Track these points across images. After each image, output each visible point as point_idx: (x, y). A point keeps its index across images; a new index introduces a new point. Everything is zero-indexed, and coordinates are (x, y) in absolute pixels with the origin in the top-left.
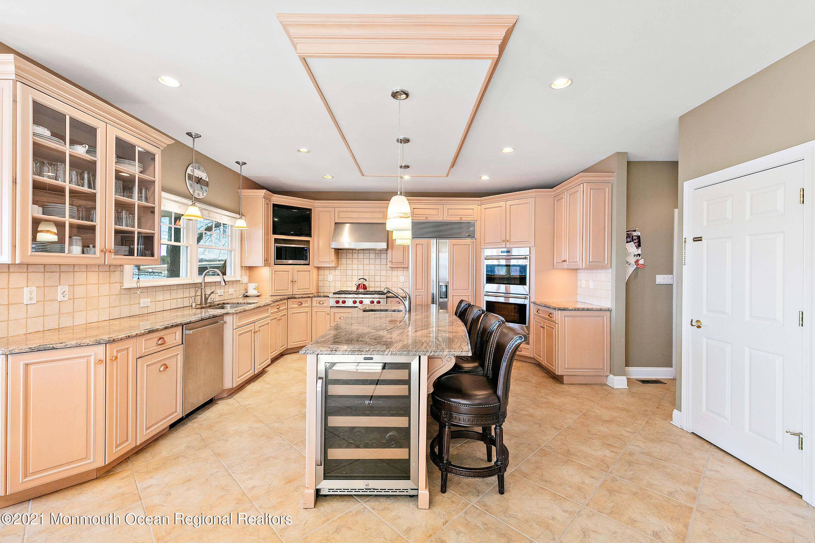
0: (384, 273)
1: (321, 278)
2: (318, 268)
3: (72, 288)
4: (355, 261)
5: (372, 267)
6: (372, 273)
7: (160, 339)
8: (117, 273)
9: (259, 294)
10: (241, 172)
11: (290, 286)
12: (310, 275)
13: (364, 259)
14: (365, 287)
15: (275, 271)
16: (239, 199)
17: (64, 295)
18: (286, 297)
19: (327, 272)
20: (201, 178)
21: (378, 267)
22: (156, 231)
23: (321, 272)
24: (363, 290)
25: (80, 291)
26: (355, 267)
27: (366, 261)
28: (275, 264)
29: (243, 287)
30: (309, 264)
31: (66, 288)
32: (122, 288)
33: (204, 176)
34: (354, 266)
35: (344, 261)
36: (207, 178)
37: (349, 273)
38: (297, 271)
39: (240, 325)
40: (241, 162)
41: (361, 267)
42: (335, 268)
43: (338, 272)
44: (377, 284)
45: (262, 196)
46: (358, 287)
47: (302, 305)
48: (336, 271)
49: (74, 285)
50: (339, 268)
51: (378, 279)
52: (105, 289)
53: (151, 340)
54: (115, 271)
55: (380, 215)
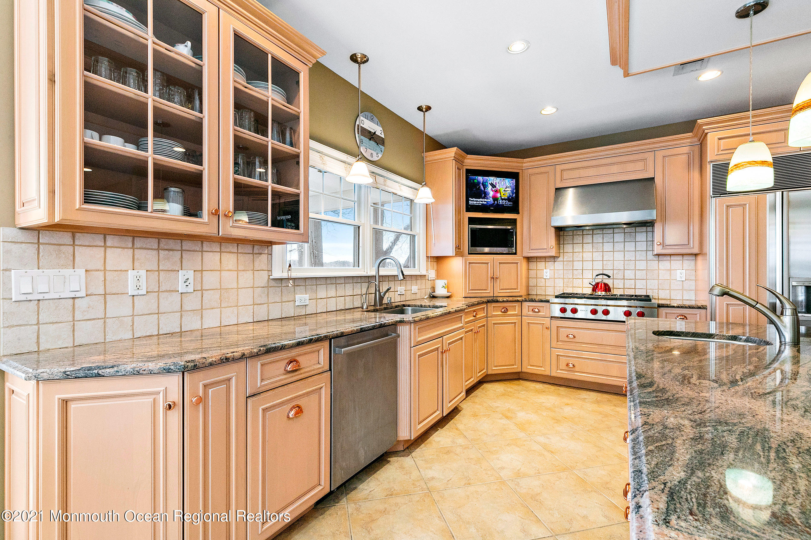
0: (642, 265)
1: (532, 273)
2: (529, 259)
3: (199, 275)
4: (588, 247)
5: (619, 256)
6: (619, 265)
7: (291, 362)
8: (264, 257)
9: (449, 294)
10: (424, 129)
11: (490, 285)
12: (517, 267)
13: (603, 243)
14: (607, 288)
15: (469, 263)
16: (422, 165)
17: (187, 284)
18: (485, 300)
19: (541, 265)
20: (375, 132)
21: (630, 256)
22: (301, 191)
23: (533, 265)
24: (603, 293)
25: (210, 279)
26: (587, 256)
27: (608, 247)
28: (469, 254)
29: (429, 285)
30: (515, 254)
31: (190, 274)
32: (271, 277)
33: (379, 130)
34: (585, 255)
35: (568, 248)
36: (383, 133)
37: (578, 265)
38: (499, 263)
39: (419, 341)
40: (424, 107)
41: (597, 256)
42: (554, 258)
43: (558, 265)
44: (628, 284)
45: (451, 157)
46: (595, 287)
47: (508, 313)
48: (556, 263)
49: (202, 271)
50: (561, 259)
51: (629, 274)
52: (246, 278)
53: (274, 364)
54: (261, 254)
55: (639, 166)
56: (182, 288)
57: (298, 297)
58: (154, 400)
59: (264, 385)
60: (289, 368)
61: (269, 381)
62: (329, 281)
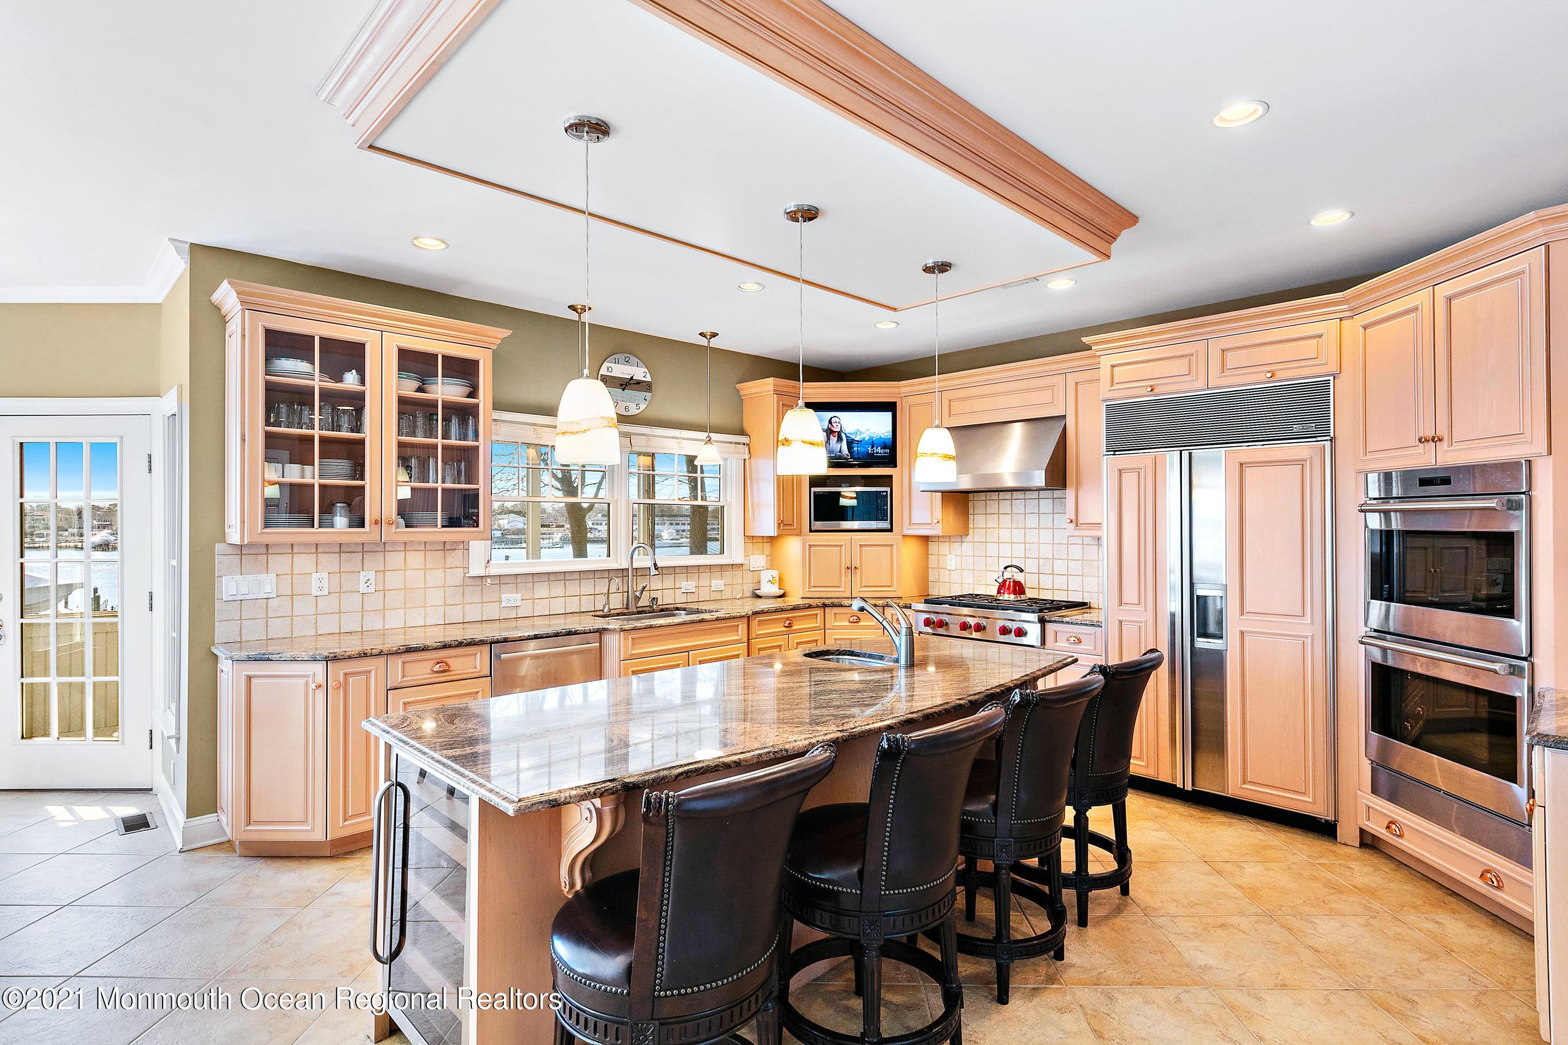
0: (1076, 552)
1: (932, 560)
2: (921, 539)
3: (381, 575)
4: (1005, 520)
5: (1046, 536)
6: (1046, 551)
7: (438, 663)
8: (458, 553)
9: (781, 592)
11: (845, 579)
12: (891, 555)
13: (1025, 514)
14: (1018, 588)
15: (810, 546)
17: (368, 584)
18: (819, 602)
19: (943, 548)
20: (632, 378)
22: (481, 486)
23: (933, 547)
24: (1012, 597)
25: (394, 580)
26: (1005, 535)
27: (1032, 521)
28: (810, 531)
29: (749, 578)
30: (891, 530)
31: (371, 575)
32: (467, 575)
33: (640, 373)
34: (1001, 532)
35: (977, 520)
36: (648, 375)
38: (860, 545)
39: (634, 654)
40: (709, 334)
41: (1018, 535)
42: (959, 537)
43: (967, 544)
44: (1060, 582)
45: (769, 391)
46: (1002, 587)
47: (860, 624)
48: (964, 544)
49: (384, 571)
50: (969, 538)
51: (1060, 566)
52: (436, 577)
53: (419, 663)
54: (455, 550)
55: (1046, 396)
56: (363, 588)
57: (504, 597)
58: (307, 681)
59: (406, 681)
60: (437, 668)
61: (411, 678)
62: (552, 577)
